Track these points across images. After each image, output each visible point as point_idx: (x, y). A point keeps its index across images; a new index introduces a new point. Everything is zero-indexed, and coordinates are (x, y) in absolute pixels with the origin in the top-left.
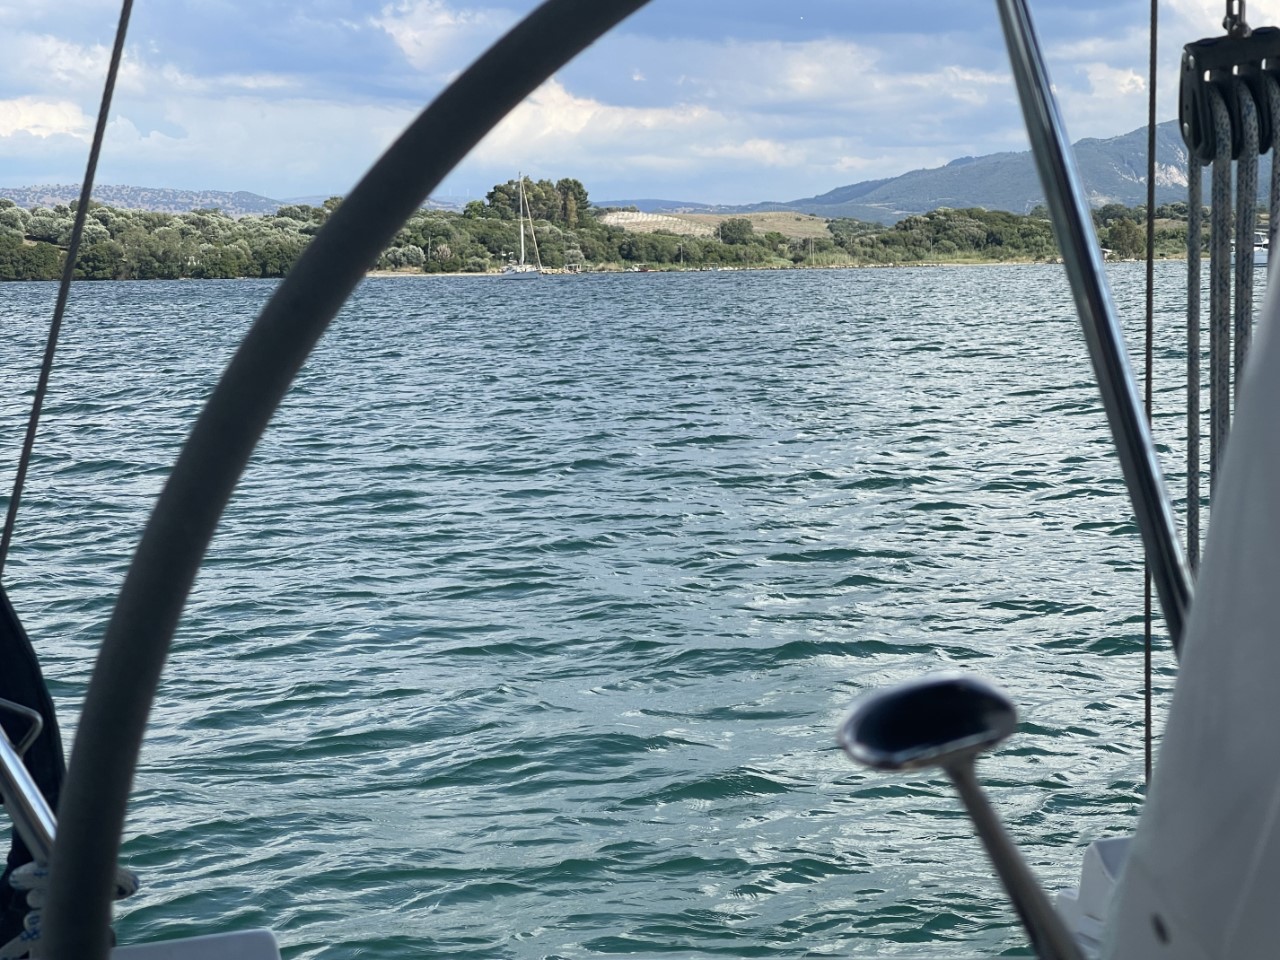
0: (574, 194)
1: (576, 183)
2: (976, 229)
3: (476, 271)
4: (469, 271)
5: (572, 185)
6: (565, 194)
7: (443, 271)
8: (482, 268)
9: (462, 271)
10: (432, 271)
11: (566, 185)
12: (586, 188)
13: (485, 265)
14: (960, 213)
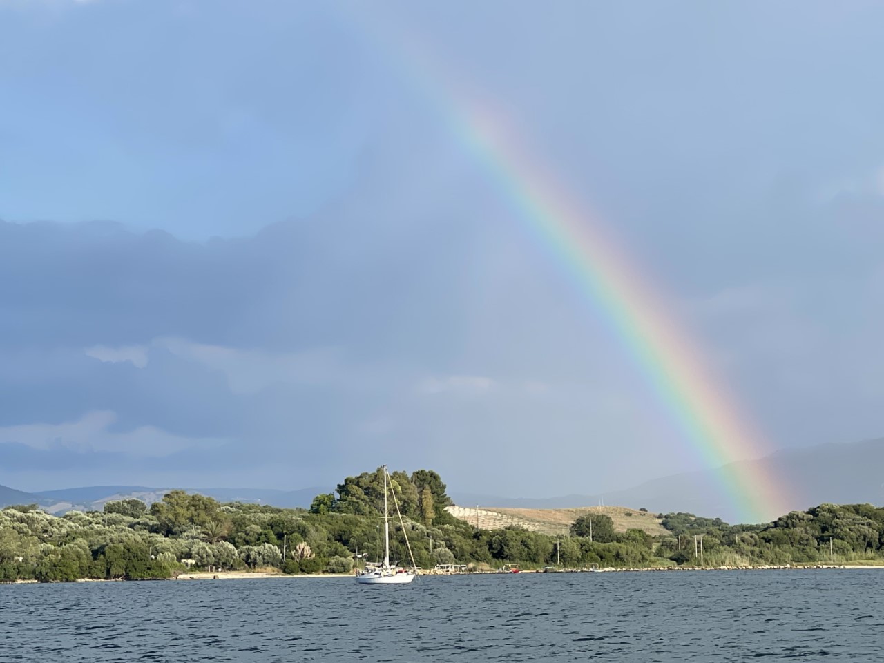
0: (431, 487)
1: (432, 474)
2: (866, 527)
3: (339, 572)
4: (333, 572)
5: (429, 478)
6: (422, 487)
7: (303, 571)
8: (345, 569)
9: (323, 572)
10: (291, 572)
11: (421, 477)
12: (443, 480)
13: (349, 565)
14: (846, 509)
